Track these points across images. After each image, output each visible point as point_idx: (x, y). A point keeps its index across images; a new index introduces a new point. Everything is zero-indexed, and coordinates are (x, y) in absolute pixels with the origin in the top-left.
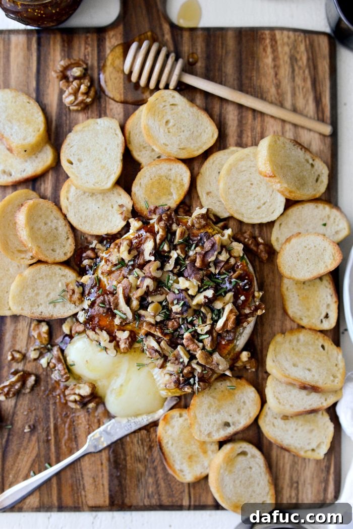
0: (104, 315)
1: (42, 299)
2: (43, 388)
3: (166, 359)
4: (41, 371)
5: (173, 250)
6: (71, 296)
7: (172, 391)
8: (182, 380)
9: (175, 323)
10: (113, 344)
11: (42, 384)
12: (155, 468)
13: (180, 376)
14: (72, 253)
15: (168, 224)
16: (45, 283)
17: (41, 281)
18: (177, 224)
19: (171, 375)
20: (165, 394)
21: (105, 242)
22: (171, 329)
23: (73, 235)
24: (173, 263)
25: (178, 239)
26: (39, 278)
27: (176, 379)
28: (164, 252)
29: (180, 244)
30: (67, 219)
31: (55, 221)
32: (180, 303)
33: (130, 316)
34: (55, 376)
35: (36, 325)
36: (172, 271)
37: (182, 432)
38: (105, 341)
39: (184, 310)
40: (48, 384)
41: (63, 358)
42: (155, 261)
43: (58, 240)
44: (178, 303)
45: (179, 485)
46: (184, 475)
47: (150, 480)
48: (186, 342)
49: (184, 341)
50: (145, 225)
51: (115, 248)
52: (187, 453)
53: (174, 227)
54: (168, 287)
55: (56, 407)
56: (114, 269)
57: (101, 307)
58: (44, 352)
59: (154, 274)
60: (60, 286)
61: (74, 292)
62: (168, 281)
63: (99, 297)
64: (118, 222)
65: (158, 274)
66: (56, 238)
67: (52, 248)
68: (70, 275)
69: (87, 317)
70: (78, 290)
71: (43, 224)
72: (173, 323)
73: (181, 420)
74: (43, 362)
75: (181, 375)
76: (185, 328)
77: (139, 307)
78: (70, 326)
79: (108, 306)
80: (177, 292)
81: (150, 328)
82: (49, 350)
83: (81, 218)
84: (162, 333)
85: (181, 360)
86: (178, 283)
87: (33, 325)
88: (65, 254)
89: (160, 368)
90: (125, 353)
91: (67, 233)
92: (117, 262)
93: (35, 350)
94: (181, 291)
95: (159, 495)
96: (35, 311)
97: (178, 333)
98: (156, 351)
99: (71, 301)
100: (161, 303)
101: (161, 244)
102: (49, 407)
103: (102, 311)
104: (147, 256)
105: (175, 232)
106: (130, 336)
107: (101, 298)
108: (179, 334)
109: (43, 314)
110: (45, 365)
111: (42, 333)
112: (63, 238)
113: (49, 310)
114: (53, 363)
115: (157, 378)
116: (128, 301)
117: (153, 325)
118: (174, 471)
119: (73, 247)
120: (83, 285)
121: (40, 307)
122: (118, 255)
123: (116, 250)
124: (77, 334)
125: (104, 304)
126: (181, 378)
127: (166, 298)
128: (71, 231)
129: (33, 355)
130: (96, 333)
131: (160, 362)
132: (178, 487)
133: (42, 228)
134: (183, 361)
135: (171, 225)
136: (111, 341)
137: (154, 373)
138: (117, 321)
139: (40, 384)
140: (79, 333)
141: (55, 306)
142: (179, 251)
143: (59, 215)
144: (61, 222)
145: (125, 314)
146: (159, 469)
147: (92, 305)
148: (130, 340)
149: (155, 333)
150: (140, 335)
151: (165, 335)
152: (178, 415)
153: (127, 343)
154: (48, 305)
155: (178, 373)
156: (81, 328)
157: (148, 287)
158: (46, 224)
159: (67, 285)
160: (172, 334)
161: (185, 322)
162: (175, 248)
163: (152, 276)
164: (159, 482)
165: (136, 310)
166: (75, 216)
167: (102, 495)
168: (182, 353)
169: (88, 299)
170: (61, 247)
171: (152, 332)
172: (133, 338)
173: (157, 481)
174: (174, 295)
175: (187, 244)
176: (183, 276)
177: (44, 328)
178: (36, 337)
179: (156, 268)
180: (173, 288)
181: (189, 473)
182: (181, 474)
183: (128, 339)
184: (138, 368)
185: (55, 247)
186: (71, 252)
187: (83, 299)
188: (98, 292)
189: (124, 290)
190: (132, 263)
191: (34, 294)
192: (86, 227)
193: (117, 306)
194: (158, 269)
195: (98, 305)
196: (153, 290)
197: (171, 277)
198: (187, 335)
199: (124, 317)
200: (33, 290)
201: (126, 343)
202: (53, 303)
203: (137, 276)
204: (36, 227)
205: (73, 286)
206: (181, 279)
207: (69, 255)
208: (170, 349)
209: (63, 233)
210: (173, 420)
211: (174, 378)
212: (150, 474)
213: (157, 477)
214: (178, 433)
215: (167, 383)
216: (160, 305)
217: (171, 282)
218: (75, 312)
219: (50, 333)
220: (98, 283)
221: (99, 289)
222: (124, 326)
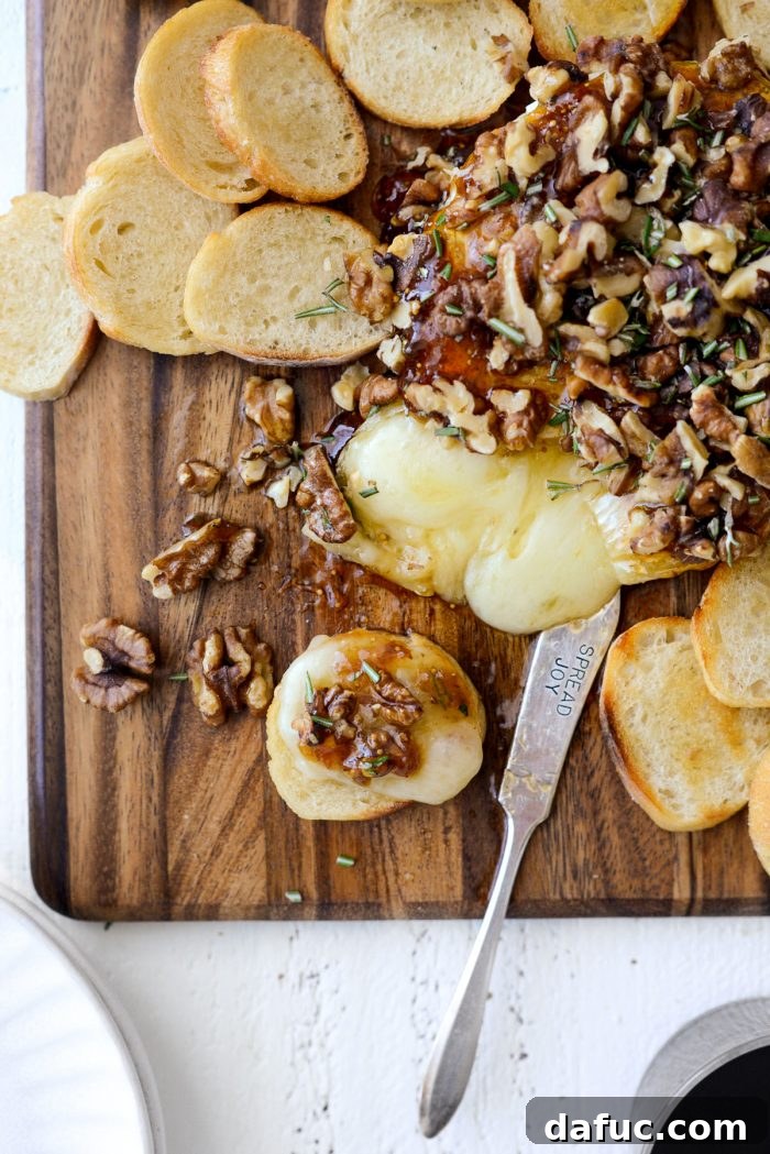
0: (458, 339)
1: (277, 304)
2: (275, 568)
3: (634, 466)
4: (270, 518)
5: (661, 145)
6: (361, 291)
7: (650, 560)
8: (688, 522)
9: (667, 360)
10: (485, 419)
11: (274, 556)
12: (594, 795)
13: (678, 513)
14: (360, 177)
15: (645, 72)
16: (286, 259)
17: (273, 252)
18: (668, 73)
19: (650, 512)
20: (629, 570)
21: (451, 152)
22: (653, 378)
23: (361, 129)
24: (664, 181)
25: (673, 114)
26: (270, 245)
27: (667, 521)
28: (637, 147)
29: (682, 126)
30: (345, 85)
31: (313, 86)
32: (685, 293)
33: (536, 336)
34: (314, 528)
35: (256, 386)
36: (657, 205)
37: (672, 683)
38: (462, 410)
39: (699, 311)
40: (290, 557)
41: (334, 476)
42: (610, 172)
43: (319, 136)
44: (678, 296)
45: (661, 842)
46: (675, 807)
47: (581, 828)
48: (699, 412)
49: (694, 411)
50: (577, 83)
51: (491, 144)
52: (687, 744)
53: (662, 80)
54: (649, 250)
55: (312, 621)
56: (485, 206)
57: (449, 314)
58: (279, 463)
59: (609, 210)
60: (330, 267)
61: (369, 281)
62: (648, 235)
63: (443, 288)
64: (489, 87)
65: (620, 211)
66: (314, 132)
67: (305, 157)
68: (357, 238)
69: (409, 350)
70: (382, 275)
71: (281, 92)
72: (661, 360)
73: (671, 649)
74: (278, 491)
75: (684, 508)
76: (695, 374)
77: (560, 313)
78: (353, 386)
79: (469, 314)
80: (675, 263)
81: (595, 374)
82: (296, 459)
83: (386, 79)
84: (630, 388)
85: (685, 464)
86: (679, 236)
87: (248, 386)
88: (342, 176)
89: (619, 494)
90: (515, 453)
91: (346, 121)
92: (496, 185)
93: (253, 457)
94: (687, 259)
95: (606, 872)
96: (257, 336)
97: (673, 389)
98: (610, 440)
99: (359, 307)
100: (625, 300)
101: (626, 124)
102: (294, 622)
103: (454, 326)
104: (588, 163)
105: (664, 97)
106: (532, 404)
107: (452, 290)
108: (676, 393)
109: (280, 346)
110: (281, 502)
111: (274, 406)
112: (335, 132)
113: (297, 335)
114: (307, 491)
115: (605, 525)
116: (531, 293)
117: (601, 364)
118: (649, 795)
119: (363, 160)
120: (393, 262)
121: (273, 327)
122: (499, 163)
123: (493, 150)
124: (374, 409)
125: (460, 308)
126: (683, 519)
127: (642, 286)
128: (356, 117)
129: (249, 472)
130: (436, 390)
131: (619, 476)
132: (659, 849)
133: (277, 101)
134: (692, 466)
135: (653, 74)
136: (478, 412)
137: (597, 512)
138: (497, 358)
139: (268, 556)
140: (381, 404)
141: (313, 325)
142: (679, 147)
143: (322, 70)
144: (329, 92)
145: (521, 331)
146: (606, 795)
147: (424, 313)
148: (532, 414)
149: (609, 389)
150: (561, 400)
151: (639, 393)
152: (662, 633)
153: (525, 423)
154: (293, 322)
155: (674, 504)
156: (385, 389)
157: (591, 248)
158: (287, 91)
159: (348, 264)
160: (657, 390)
161: (695, 358)
162: (665, 139)
163: (602, 214)
164: (604, 833)
165: (553, 321)
166: (367, 71)
167: (444, 869)
168: (688, 444)
169: (413, 299)
170: (329, 158)
171: (600, 384)
172: (541, 412)
173: (599, 831)
174: (668, 273)
175: (700, 128)
176: (692, 218)
177: (281, 393)
178: (257, 418)
179: (614, 195)
180: (661, 254)
181: (691, 800)
182: (667, 804)
183: (526, 412)
184: (554, 493)
185: (315, 156)
186: (358, 173)
187: (396, 299)
188: (439, 275)
189: (519, 260)
190: (538, 188)
191: (254, 290)
192: (398, 103)
193: (497, 308)
194: (619, 196)
195: (443, 311)
196: (606, 258)
197: (655, 223)
198: (700, 392)
199: (519, 338)
200: (252, 279)
201: (520, 425)
202: (309, 316)
203: (553, 219)
204: (262, 94)
205: (366, 263)
206: (686, 226)
207: (354, 180)
208: (648, 436)
209: (335, 119)
210: (649, 650)
211: (661, 518)
212: (579, 811)
213: (600, 818)
214: (662, 685)
215: (639, 535)
216: (622, 306)
217: (657, 235)
218: (370, 341)
219: (297, 407)
220: (439, 252)
221: (441, 267)
222: (515, 374)
